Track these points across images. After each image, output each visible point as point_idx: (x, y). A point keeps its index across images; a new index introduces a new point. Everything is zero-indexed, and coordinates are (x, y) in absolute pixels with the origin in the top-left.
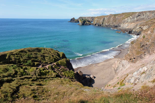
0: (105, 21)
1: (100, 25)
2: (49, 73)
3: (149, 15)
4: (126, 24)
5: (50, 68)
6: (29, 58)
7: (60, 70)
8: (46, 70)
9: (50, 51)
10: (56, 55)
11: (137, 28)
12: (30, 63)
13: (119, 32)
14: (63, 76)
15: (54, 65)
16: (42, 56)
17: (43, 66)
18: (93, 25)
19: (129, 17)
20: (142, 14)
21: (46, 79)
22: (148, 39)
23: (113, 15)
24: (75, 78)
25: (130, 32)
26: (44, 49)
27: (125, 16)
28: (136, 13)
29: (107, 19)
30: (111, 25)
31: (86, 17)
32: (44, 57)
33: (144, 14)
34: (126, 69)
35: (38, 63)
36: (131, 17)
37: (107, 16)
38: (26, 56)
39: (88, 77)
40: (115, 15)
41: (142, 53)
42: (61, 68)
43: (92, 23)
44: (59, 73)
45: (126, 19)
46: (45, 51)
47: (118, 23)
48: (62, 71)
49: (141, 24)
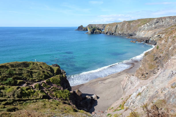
0: (118, 29)
1: (112, 34)
2: (34, 94)
3: (170, 21)
4: (142, 32)
5: (37, 87)
6: (11, 74)
7: (50, 89)
8: (31, 89)
9: (42, 66)
10: (49, 70)
11: (154, 37)
12: (11, 81)
13: (134, 42)
14: (54, 96)
15: (43, 84)
16: (28, 72)
17: (28, 84)
18: (104, 33)
19: (146, 23)
20: (161, 20)
21: (28, 101)
22: (162, 50)
23: (127, 21)
24: (70, 99)
25: (147, 41)
26: (33, 64)
27: (141, 23)
28: (154, 19)
29: (121, 26)
30: (125, 33)
31: (96, 25)
32: (31, 73)
33: (163, 20)
34: (135, 87)
35: (21, 81)
36: (148, 24)
37: (121, 23)
38: (6, 72)
39: (89, 97)
40: (129, 22)
41: (155, 67)
42: (52, 87)
43: (103, 31)
44: (49, 93)
45: (142, 26)
46: (34, 65)
47: (133, 31)
48: (53, 91)
49: (160, 31)
